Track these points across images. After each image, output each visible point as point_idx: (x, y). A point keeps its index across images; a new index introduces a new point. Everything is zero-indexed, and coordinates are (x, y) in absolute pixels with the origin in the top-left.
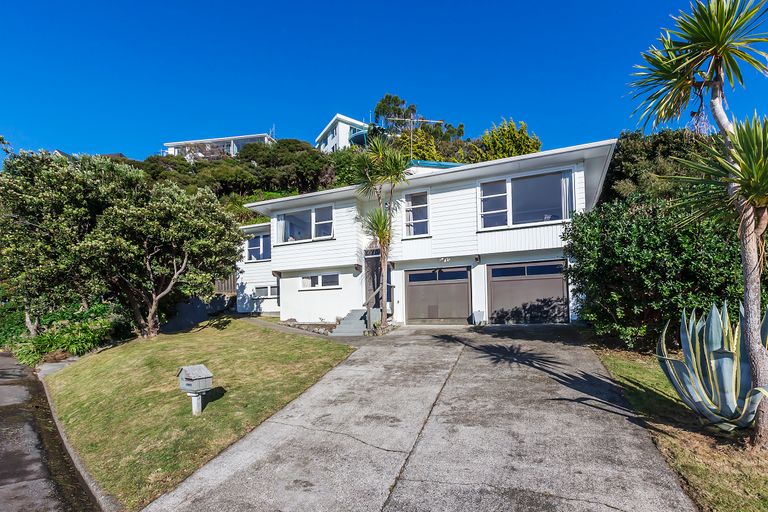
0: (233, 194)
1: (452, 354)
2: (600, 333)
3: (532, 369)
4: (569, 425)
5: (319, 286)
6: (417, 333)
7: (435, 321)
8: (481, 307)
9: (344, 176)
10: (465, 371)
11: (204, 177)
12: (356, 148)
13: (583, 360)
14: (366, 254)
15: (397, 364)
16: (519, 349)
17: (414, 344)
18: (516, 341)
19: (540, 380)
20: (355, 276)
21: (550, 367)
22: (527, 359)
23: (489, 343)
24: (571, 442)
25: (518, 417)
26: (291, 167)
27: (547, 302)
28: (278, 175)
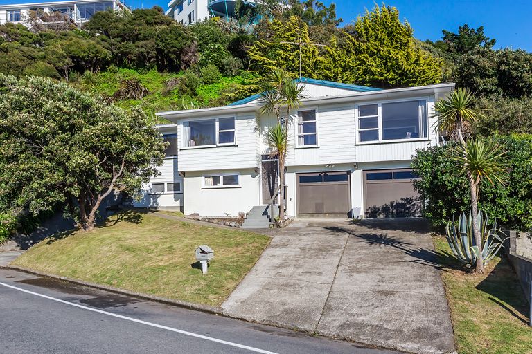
0: (87, 73)
1: (343, 239)
2: (435, 225)
3: (392, 247)
4: (406, 271)
5: (221, 185)
6: (310, 225)
7: (321, 215)
8: (358, 204)
9: (209, 55)
10: (353, 249)
11: (53, 52)
12: (217, 19)
13: (424, 242)
14: (263, 159)
15: (308, 246)
16: (386, 236)
17: (313, 234)
18: (384, 231)
19: (396, 253)
20: (253, 177)
21: (403, 246)
22: (390, 242)
23: (365, 233)
24: (406, 276)
25: (383, 269)
26: (151, 43)
27: (408, 201)
28: (136, 51)
